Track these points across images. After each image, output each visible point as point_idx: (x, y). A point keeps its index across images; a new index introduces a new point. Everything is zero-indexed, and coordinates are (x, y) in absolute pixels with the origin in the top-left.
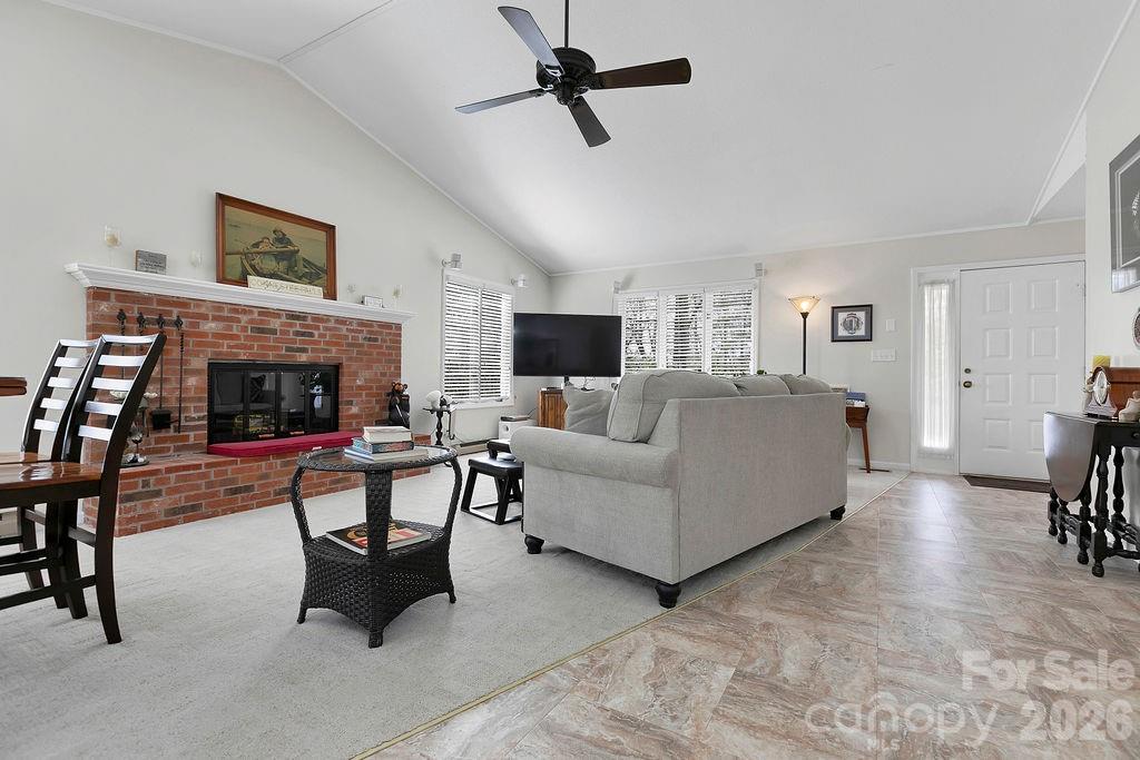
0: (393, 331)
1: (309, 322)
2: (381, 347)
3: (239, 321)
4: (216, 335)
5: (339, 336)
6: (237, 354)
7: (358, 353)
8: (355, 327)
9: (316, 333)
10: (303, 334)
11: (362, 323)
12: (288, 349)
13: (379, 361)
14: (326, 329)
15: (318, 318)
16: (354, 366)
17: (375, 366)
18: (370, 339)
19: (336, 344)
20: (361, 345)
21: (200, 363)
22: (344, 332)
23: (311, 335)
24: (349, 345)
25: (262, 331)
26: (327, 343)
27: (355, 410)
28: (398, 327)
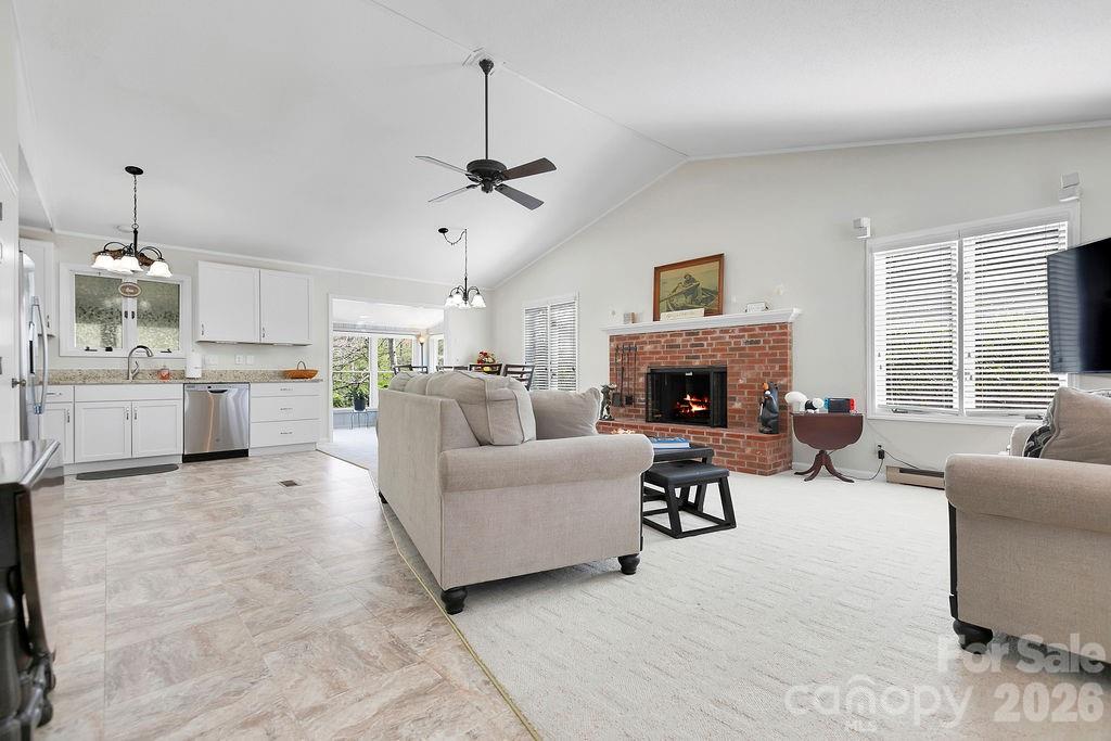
0: (778, 330)
1: (701, 335)
2: (764, 348)
3: (660, 342)
4: (651, 353)
5: (722, 344)
6: (660, 363)
7: (741, 355)
8: (737, 333)
9: (705, 343)
10: (697, 345)
11: (743, 329)
12: (687, 357)
13: (762, 362)
14: (712, 339)
15: (706, 332)
16: (737, 368)
17: (757, 366)
18: (751, 342)
19: (722, 350)
20: (744, 349)
21: (644, 370)
22: (727, 339)
23: (702, 345)
24: (732, 349)
25: (671, 347)
26: (714, 350)
27: (737, 405)
28: (784, 326)
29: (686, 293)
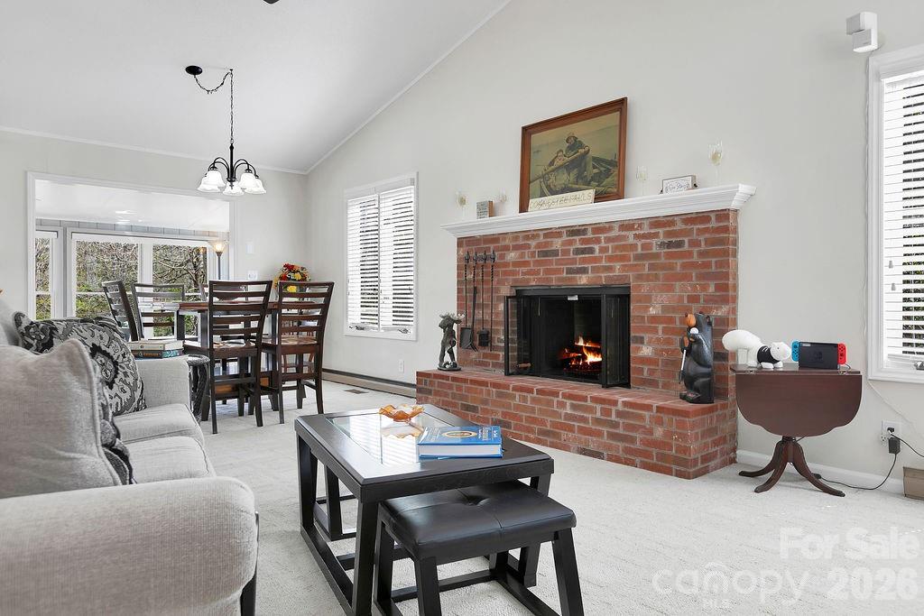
0: (713, 224)
1: (590, 235)
2: (690, 254)
3: (528, 247)
4: (516, 264)
5: (624, 247)
6: (528, 280)
7: (652, 267)
8: (646, 230)
9: (597, 247)
10: (583, 251)
11: (657, 222)
12: (569, 271)
13: (686, 277)
14: (609, 240)
15: (599, 229)
16: (645, 287)
17: (678, 285)
18: (669, 245)
19: (622, 258)
20: (657, 256)
22: (631, 240)
23: (591, 251)
24: (638, 257)
25: (546, 254)
26: (610, 259)
27: (646, 351)
28: (723, 215)
29: (568, 167)
